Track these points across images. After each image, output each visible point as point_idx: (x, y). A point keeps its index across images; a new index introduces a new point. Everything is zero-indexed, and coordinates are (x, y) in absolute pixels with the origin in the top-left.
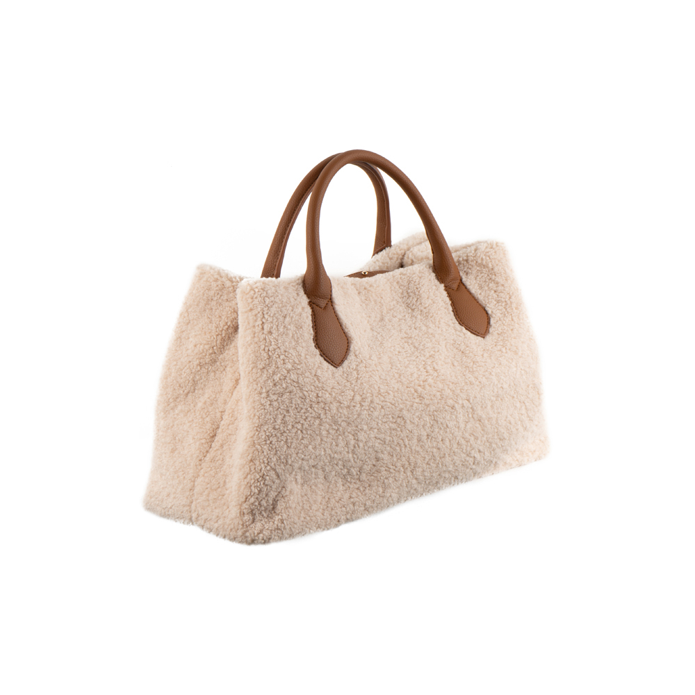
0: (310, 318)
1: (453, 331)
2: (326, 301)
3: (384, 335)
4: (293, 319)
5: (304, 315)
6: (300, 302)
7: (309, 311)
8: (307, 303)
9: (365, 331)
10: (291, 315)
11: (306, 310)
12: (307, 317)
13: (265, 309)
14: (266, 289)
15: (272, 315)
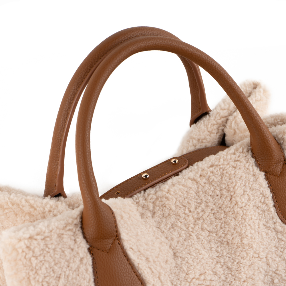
0: (90, 269)
1: (274, 234)
2: (111, 241)
3: (190, 261)
4: (70, 278)
5: (82, 268)
6: (78, 253)
7: (88, 260)
8: (86, 250)
9: (167, 261)
10: (67, 273)
11: (85, 261)
12: (87, 270)
13: (31, 273)
14: (32, 247)
15: (40, 280)
